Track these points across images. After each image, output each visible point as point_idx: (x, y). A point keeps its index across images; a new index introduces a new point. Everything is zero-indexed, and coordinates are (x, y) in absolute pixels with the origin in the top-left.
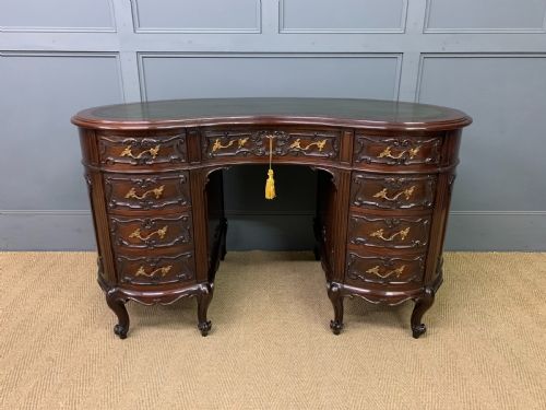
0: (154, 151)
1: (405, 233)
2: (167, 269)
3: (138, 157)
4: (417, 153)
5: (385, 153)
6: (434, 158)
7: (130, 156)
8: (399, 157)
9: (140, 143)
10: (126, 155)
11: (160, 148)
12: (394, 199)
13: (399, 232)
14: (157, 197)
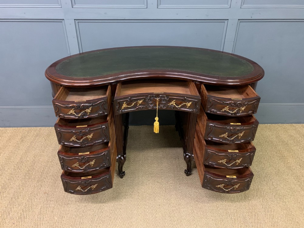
0: (89, 111)
1: (239, 161)
2: (94, 186)
3: (79, 115)
4: (244, 109)
5: (225, 109)
6: (253, 111)
7: (74, 114)
8: (234, 112)
9: (79, 107)
10: (71, 113)
11: (91, 108)
12: (232, 139)
13: (236, 160)
14: (89, 140)
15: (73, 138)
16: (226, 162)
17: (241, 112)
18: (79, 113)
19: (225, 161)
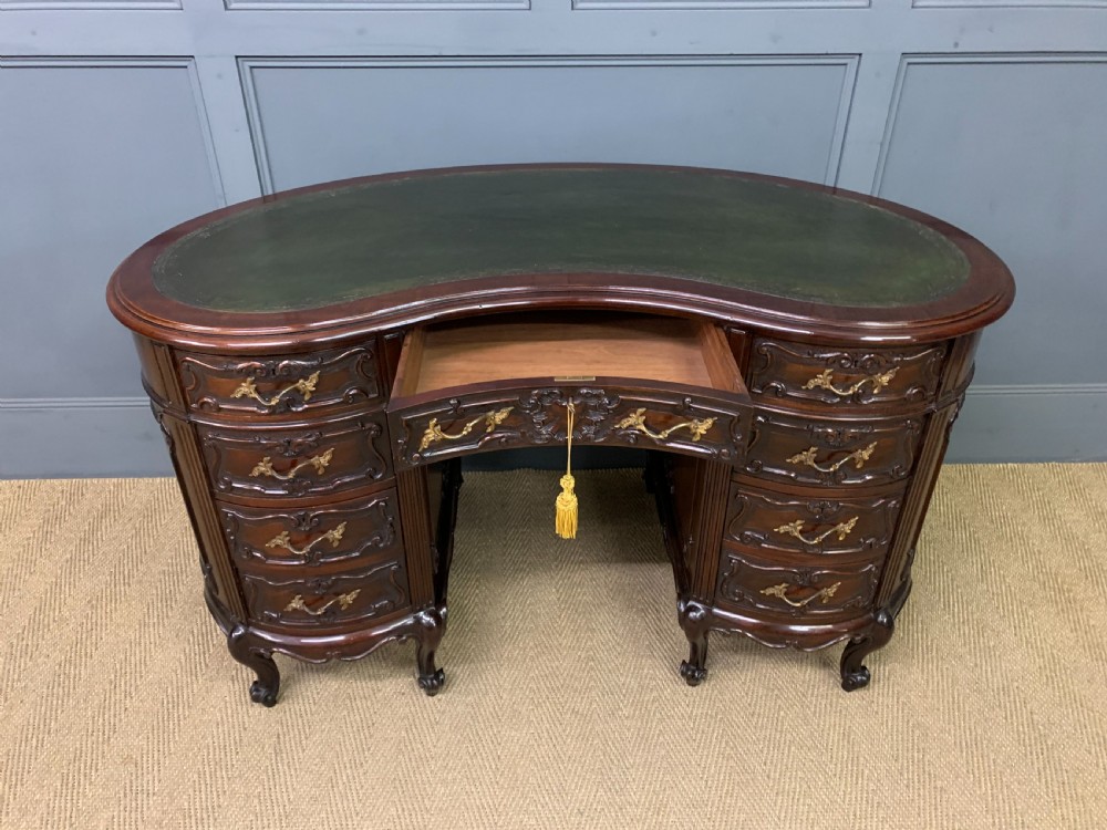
0: (309, 385)
1: (846, 528)
2: (349, 598)
3: (273, 403)
4: (889, 382)
5: (820, 381)
6: (923, 387)
7: (255, 399)
8: (851, 392)
9: (274, 370)
10: (244, 396)
11: (319, 376)
12: (832, 469)
13: (835, 525)
14: (320, 472)
15: (263, 468)
16: (801, 532)
17: (876, 391)
18: (273, 394)
19: (800, 528)
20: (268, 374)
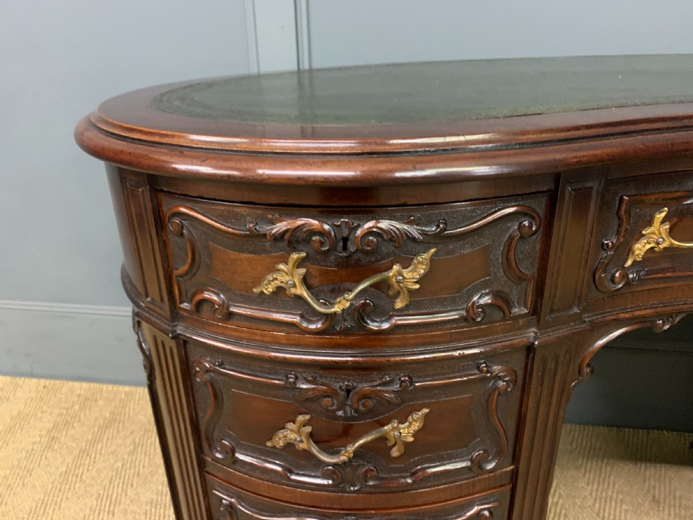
0: (409, 277)
3: (337, 309)
7: (299, 298)
9: (345, 240)
10: (280, 290)
11: (432, 260)
15: (294, 433)
18: (337, 292)
20: (333, 248)
